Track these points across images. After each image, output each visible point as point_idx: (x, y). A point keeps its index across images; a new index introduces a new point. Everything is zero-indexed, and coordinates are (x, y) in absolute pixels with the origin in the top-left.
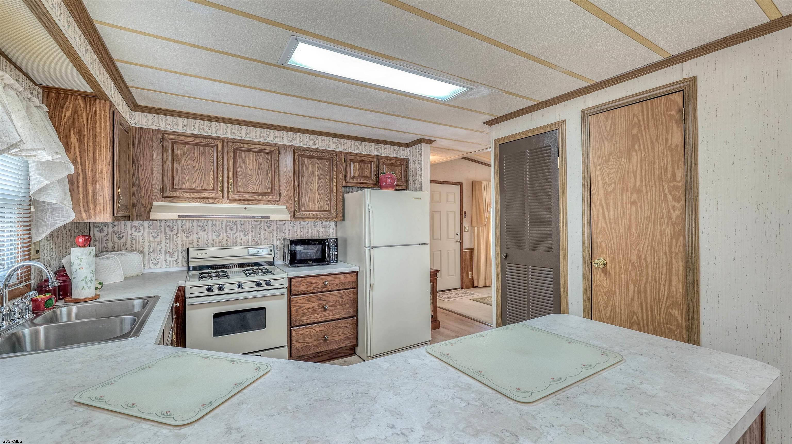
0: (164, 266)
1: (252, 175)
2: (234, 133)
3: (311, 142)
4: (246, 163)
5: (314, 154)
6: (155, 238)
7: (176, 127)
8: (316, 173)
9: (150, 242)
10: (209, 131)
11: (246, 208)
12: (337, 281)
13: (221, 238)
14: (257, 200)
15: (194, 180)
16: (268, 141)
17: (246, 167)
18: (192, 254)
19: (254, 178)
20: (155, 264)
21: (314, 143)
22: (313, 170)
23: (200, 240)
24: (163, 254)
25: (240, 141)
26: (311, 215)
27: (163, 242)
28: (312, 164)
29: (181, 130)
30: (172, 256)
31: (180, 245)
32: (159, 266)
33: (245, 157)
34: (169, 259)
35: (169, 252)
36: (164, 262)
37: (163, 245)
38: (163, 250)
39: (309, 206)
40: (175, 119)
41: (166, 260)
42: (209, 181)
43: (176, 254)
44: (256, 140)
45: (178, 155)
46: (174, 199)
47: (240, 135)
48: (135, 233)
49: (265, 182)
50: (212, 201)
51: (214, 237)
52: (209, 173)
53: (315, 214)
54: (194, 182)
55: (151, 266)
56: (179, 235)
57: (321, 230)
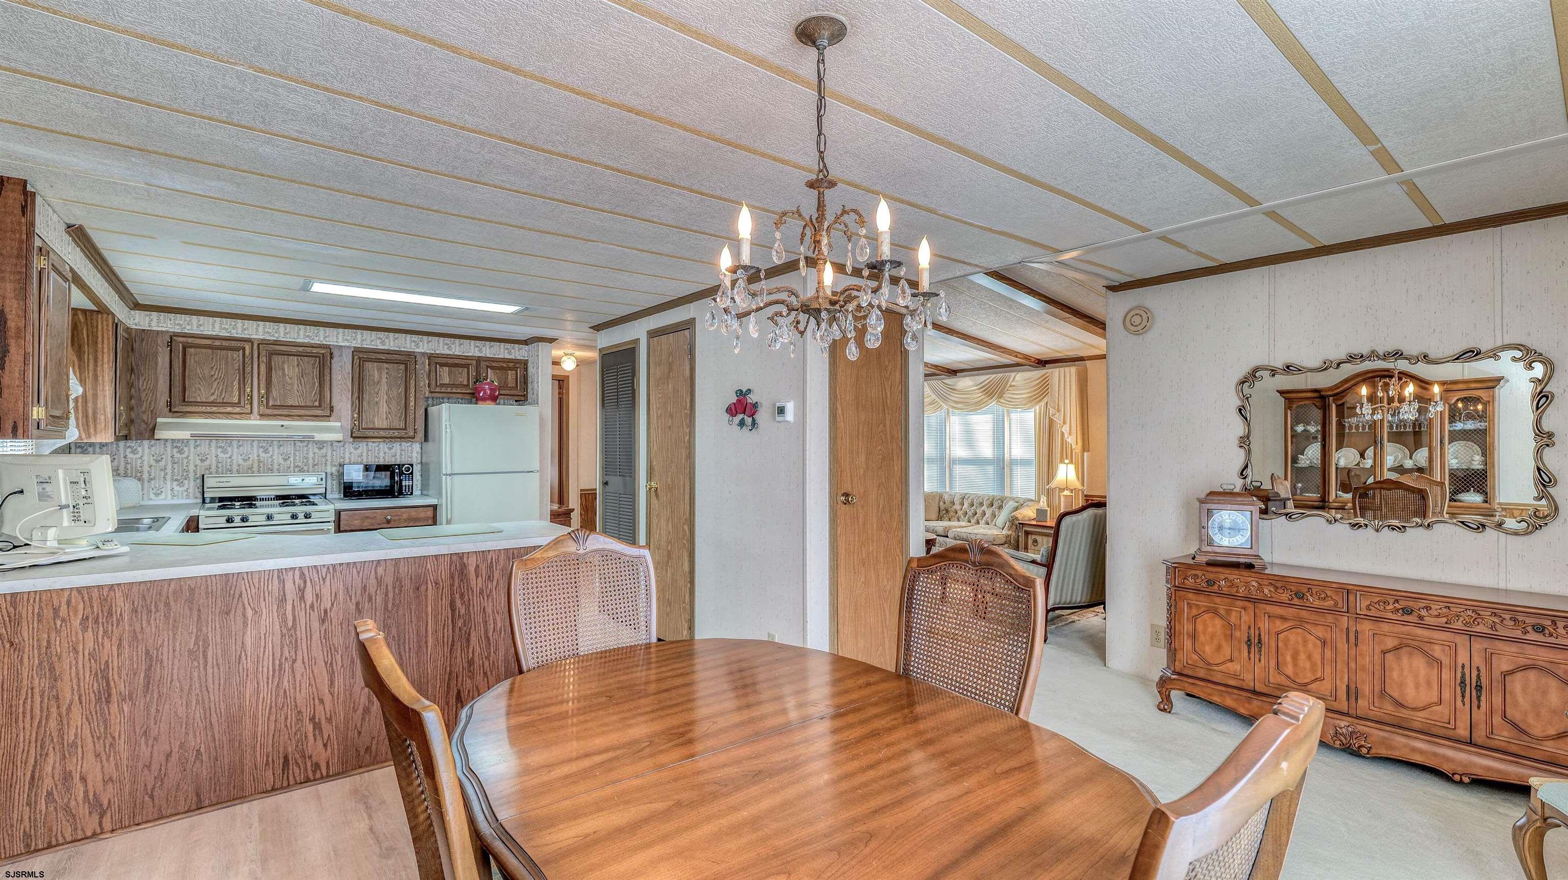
0: (169, 497)
1: (292, 384)
2: (268, 332)
3: (379, 341)
4: (283, 369)
5: (382, 357)
6: (157, 461)
7: (189, 327)
8: (384, 380)
9: (150, 466)
10: (234, 331)
11: (282, 426)
12: (405, 516)
13: (250, 462)
14: (299, 416)
15: (212, 391)
16: (316, 341)
17: (284, 375)
18: (209, 482)
19: (295, 387)
20: (157, 495)
21: (383, 343)
22: (380, 378)
23: (220, 465)
24: (169, 483)
25: (276, 343)
26: (376, 434)
27: (169, 467)
28: (379, 369)
29: (195, 331)
30: (181, 484)
31: (191, 471)
32: (162, 496)
33: (283, 363)
34: (176, 488)
35: (176, 480)
36: (169, 492)
37: (169, 470)
38: (169, 477)
39: (374, 423)
40: (187, 318)
41: (172, 490)
42: (232, 392)
43: (186, 482)
44: (298, 340)
45: (190, 361)
46: (184, 414)
47: (276, 335)
48: (130, 456)
49: (311, 393)
50: (237, 416)
51: (241, 462)
52: (233, 382)
53: (382, 433)
54: (213, 394)
55: (152, 496)
56: (191, 458)
57: (398, 454)
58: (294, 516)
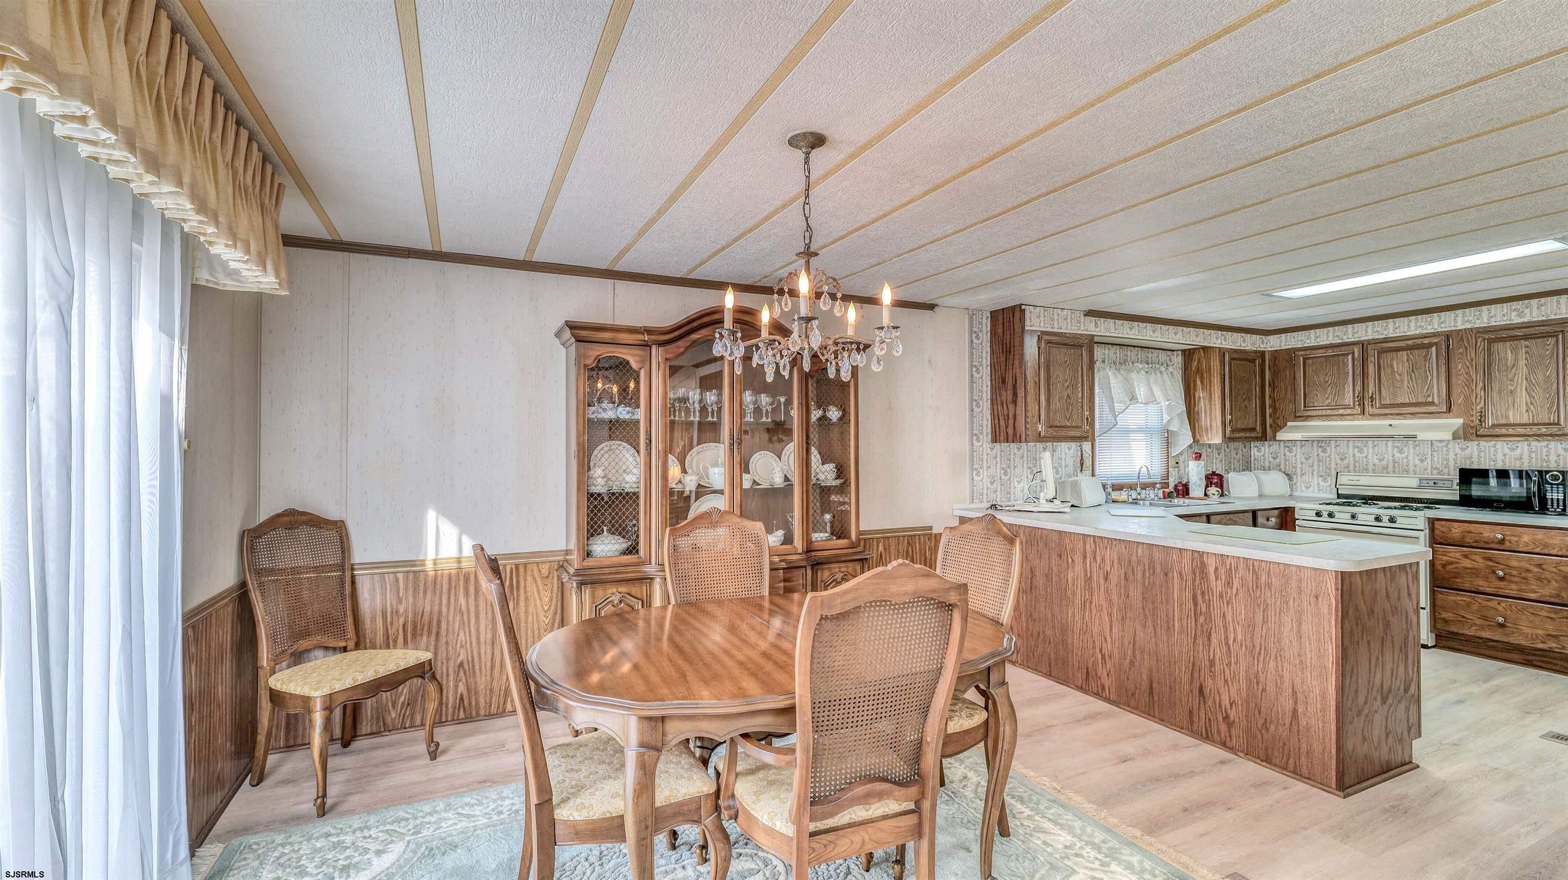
0: (1317, 491)
1: (1402, 381)
2: (1377, 332)
3: (1514, 314)
4: (1392, 367)
5: (1519, 333)
6: (1307, 459)
7: (1308, 341)
8: (1522, 362)
10: (1345, 337)
11: (1391, 425)
12: (1526, 538)
13: (1385, 462)
14: (1412, 414)
15: (1328, 396)
16: (1430, 330)
17: (1393, 372)
18: (1343, 480)
19: (1405, 383)
20: (1307, 488)
21: (1521, 314)
22: (1516, 359)
23: (1357, 464)
24: (1315, 477)
25: (1386, 340)
26: (1511, 431)
27: (1316, 464)
28: (1514, 350)
29: (1313, 343)
30: (1325, 480)
31: (1333, 469)
32: (1311, 489)
33: (1392, 359)
34: (1322, 483)
35: (1321, 476)
36: (1316, 486)
37: (1315, 467)
38: (1315, 473)
39: (1507, 417)
40: (1306, 333)
41: (1318, 484)
42: (1344, 395)
43: (1329, 478)
44: (1409, 333)
45: (1309, 370)
46: (1307, 418)
47: (1385, 332)
48: (1288, 454)
49: (1423, 388)
50: (1349, 417)
51: (1376, 461)
52: (1346, 386)
53: (1520, 430)
54: (1326, 399)
55: (1304, 489)
56: (1332, 457)
57: (1526, 457)
58: (1378, 519)
